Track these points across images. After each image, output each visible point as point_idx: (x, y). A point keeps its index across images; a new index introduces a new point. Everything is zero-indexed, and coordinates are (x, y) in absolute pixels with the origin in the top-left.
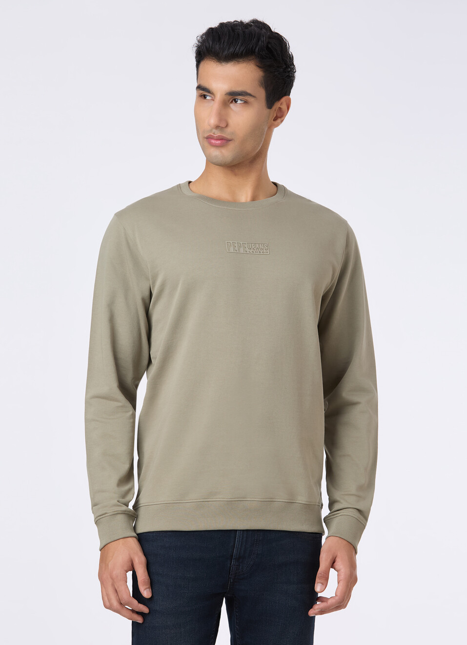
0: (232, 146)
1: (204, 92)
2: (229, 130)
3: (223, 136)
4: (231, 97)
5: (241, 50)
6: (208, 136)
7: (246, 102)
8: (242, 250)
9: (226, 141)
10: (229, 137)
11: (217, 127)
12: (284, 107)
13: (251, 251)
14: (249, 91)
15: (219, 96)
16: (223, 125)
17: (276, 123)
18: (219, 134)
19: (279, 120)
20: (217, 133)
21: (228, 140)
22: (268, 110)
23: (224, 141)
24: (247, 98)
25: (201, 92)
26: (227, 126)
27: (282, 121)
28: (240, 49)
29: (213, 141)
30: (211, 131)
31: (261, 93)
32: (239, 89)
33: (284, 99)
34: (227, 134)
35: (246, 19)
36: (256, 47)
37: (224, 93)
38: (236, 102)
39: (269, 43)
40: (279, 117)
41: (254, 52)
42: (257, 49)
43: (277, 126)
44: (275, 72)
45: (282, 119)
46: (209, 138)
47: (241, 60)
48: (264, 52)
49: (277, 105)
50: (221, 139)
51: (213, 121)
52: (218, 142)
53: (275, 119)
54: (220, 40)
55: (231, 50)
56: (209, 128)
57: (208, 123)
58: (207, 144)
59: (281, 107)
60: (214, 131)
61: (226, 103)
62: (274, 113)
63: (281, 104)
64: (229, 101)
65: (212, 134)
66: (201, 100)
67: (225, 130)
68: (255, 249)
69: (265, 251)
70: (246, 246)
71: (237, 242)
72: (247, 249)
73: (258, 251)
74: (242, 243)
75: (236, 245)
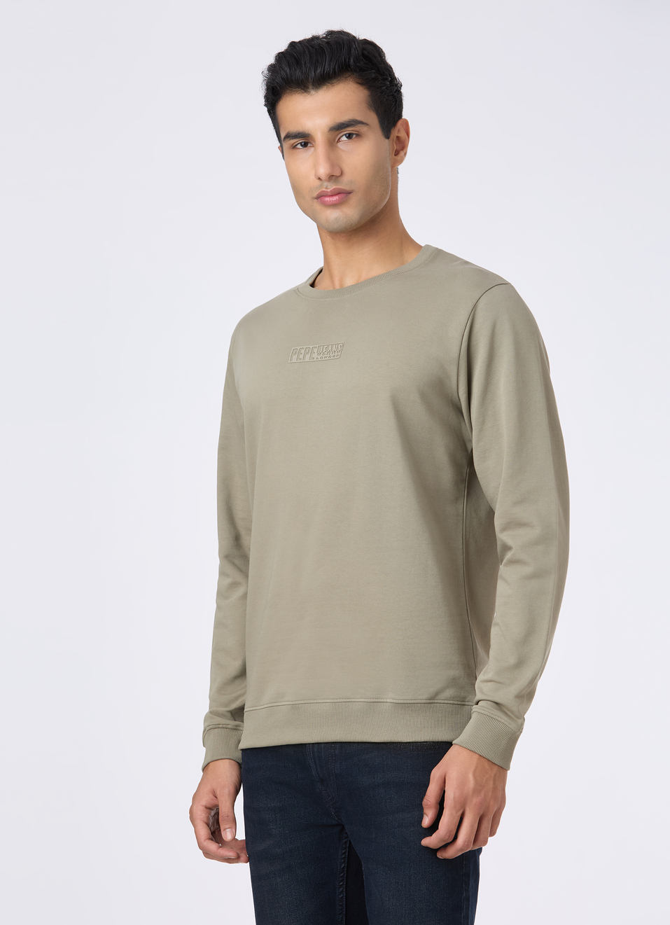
0: (354, 199)
2: (346, 178)
3: (339, 189)
5: (332, 67)
6: (318, 195)
8: (307, 358)
9: (345, 195)
10: (347, 188)
11: (331, 177)
12: (402, 134)
13: (319, 357)
14: (358, 118)
15: (320, 138)
16: (338, 173)
17: (399, 157)
18: (334, 187)
19: (402, 153)
20: (331, 187)
21: (349, 193)
23: (342, 196)
24: (357, 129)
26: (342, 173)
27: (405, 154)
28: (330, 65)
29: (327, 199)
30: (321, 186)
31: (373, 119)
32: (345, 118)
33: (400, 122)
34: (343, 185)
36: (349, 59)
37: (326, 130)
40: (400, 148)
41: (349, 66)
42: (352, 60)
43: (401, 161)
44: (381, 87)
45: (405, 150)
46: (320, 197)
47: (335, 81)
48: (362, 63)
49: (395, 133)
50: (338, 193)
51: (323, 170)
52: (335, 198)
53: (397, 153)
54: (298, 62)
55: (319, 71)
56: (318, 182)
57: (315, 175)
58: (317, 206)
59: (399, 135)
60: (326, 184)
61: (332, 143)
62: (393, 145)
63: (399, 131)
64: (334, 140)
65: (324, 190)
66: (298, 151)
67: (341, 179)
68: (326, 353)
69: (336, 354)
70: (315, 350)
71: (305, 347)
72: (315, 356)
73: (328, 355)
74: (311, 347)
75: (303, 351)
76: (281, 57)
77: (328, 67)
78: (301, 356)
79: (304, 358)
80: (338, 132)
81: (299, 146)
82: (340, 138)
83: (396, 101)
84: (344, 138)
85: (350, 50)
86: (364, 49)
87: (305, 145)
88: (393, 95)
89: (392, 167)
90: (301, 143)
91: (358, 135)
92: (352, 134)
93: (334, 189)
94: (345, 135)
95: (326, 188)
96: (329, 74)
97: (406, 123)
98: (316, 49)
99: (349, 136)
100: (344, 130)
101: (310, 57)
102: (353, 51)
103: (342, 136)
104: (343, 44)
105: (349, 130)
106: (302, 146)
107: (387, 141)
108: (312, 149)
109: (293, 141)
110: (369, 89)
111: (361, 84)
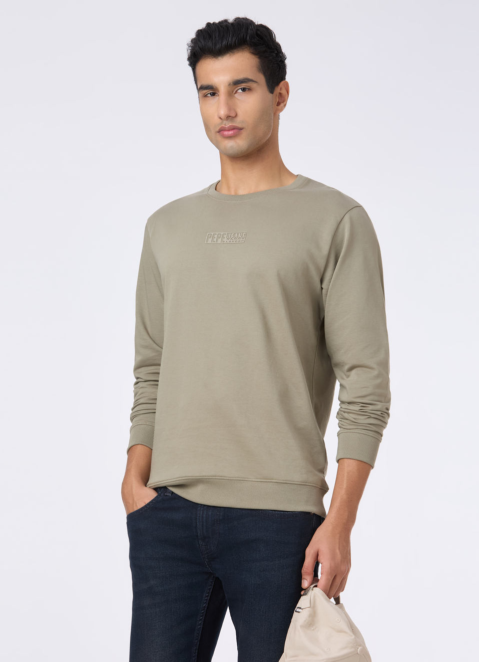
0: (244, 134)
2: (239, 119)
3: (234, 126)
5: (233, 41)
6: (219, 129)
8: (219, 241)
9: (238, 130)
10: (240, 126)
11: (228, 117)
12: (284, 92)
14: (250, 77)
15: (223, 90)
16: (233, 115)
17: (280, 107)
18: (231, 124)
19: (282, 105)
20: (228, 124)
21: (241, 129)
23: (235, 131)
24: (250, 84)
26: (236, 115)
27: (285, 105)
29: (226, 133)
30: (222, 123)
31: (261, 79)
32: (241, 77)
33: (282, 83)
34: (237, 123)
36: (246, 36)
37: (227, 84)
40: (281, 101)
41: (246, 41)
42: (248, 37)
43: (282, 110)
44: (269, 57)
45: (285, 103)
46: (221, 131)
47: (235, 50)
48: (256, 39)
49: (277, 90)
50: (233, 128)
51: (223, 112)
52: (231, 133)
53: (278, 104)
54: (210, 36)
55: (224, 43)
56: (219, 121)
57: (218, 116)
58: (219, 137)
59: (281, 92)
60: (225, 122)
61: (231, 94)
62: (276, 98)
63: (281, 89)
64: (233, 92)
65: (223, 126)
66: (208, 98)
67: (235, 119)
68: (233, 238)
69: (241, 240)
70: (225, 236)
71: (217, 233)
72: (225, 240)
73: (235, 240)
74: (222, 233)
75: (216, 236)
76: (200, 33)
77: (231, 40)
78: (215, 240)
79: (217, 240)
80: (235, 86)
81: (209, 95)
82: (237, 91)
83: (280, 68)
84: (240, 91)
85: (248, 30)
86: (258, 30)
87: (213, 94)
88: (278, 64)
89: (275, 114)
90: (210, 93)
91: (250, 89)
92: (246, 88)
93: (230, 126)
94: (241, 89)
95: (225, 125)
96: (231, 45)
97: (287, 85)
98: (224, 28)
99: (244, 90)
100: (240, 85)
101: (219, 33)
102: (249, 31)
103: (238, 90)
104: (243, 25)
105: (243, 85)
106: (211, 95)
107: (271, 95)
108: (218, 97)
109: (205, 91)
110: (260, 58)
111: (254, 53)
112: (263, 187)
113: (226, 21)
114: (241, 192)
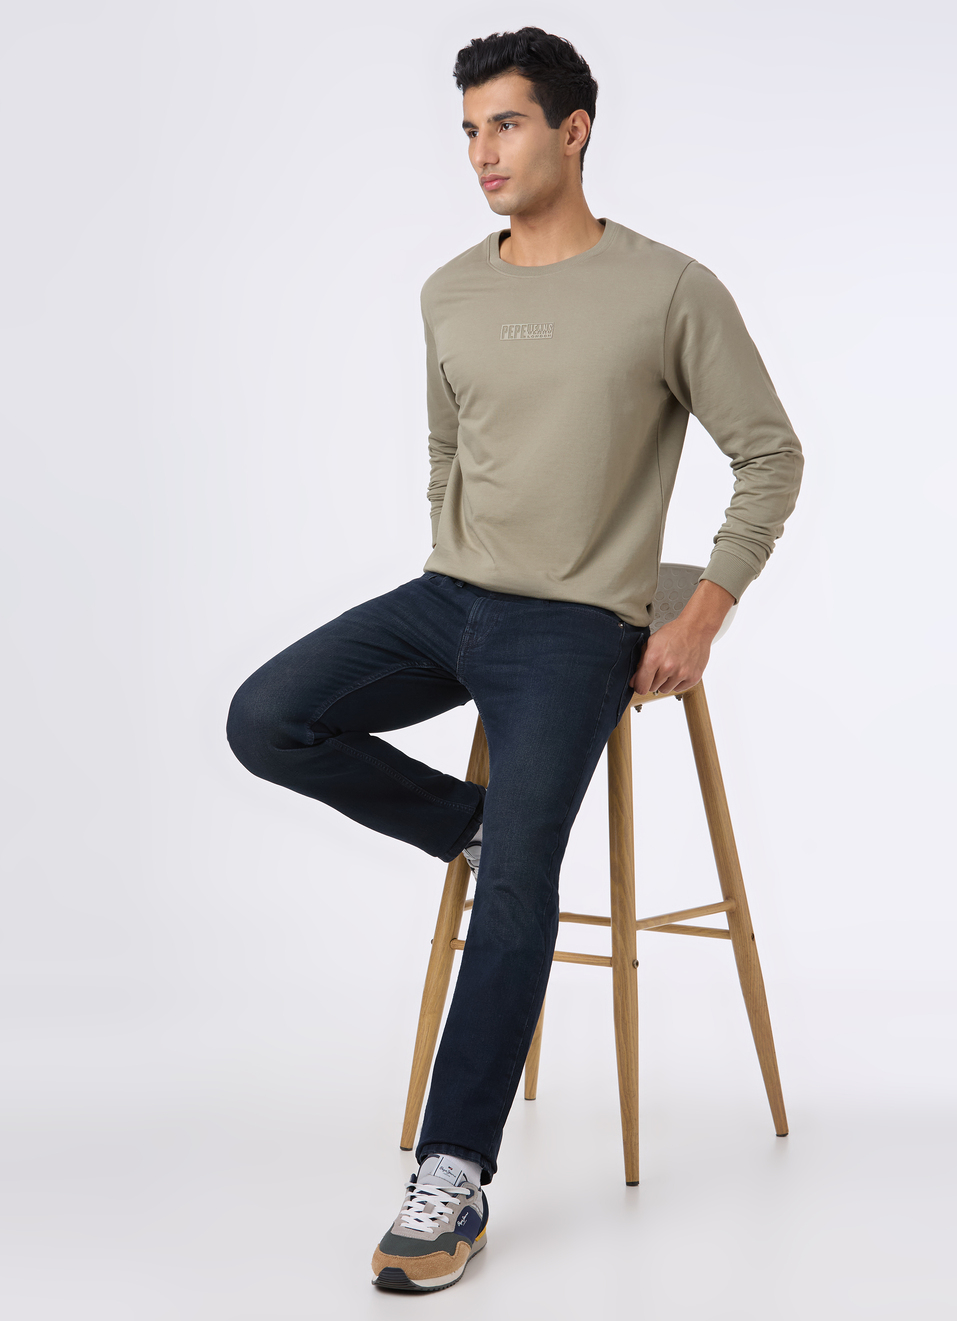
0: (511, 184)
1: (470, 128)
2: (502, 165)
3: (496, 175)
4: (498, 123)
7: (516, 125)
8: (519, 337)
10: (503, 175)
11: (488, 165)
12: (580, 124)
13: (530, 336)
14: (515, 110)
15: (483, 127)
16: (492, 160)
18: (492, 173)
20: (489, 173)
21: (506, 179)
22: (554, 131)
23: (500, 181)
24: (515, 118)
25: (468, 129)
26: (498, 162)
31: (537, 111)
32: (505, 110)
33: (576, 113)
34: (500, 170)
35: (514, 28)
36: (513, 54)
38: (507, 128)
39: (529, 46)
41: (512, 61)
47: (499, 75)
48: (525, 59)
49: (567, 123)
50: (496, 179)
52: (495, 184)
53: (571, 142)
59: (575, 125)
61: (491, 135)
62: (566, 134)
63: (574, 121)
64: (497, 130)
67: (498, 166)
68: (537, 332)
69: (547, 334)
70: (526, 329)
71: (515, 326)
72: (526, 334)
73: (539, 334)
74: (521, 325)
75: (513, 329)
78: (513, 334)
79: (515, 335)
82: (502, 128)
93: (492, 175)
94: (505, 125)
100: (504, 120)
105: (508, 121)
110: (533, 81)
111: (524, 76)
112: (568, 255)
113: (480, 39)
114: (540, 263)
